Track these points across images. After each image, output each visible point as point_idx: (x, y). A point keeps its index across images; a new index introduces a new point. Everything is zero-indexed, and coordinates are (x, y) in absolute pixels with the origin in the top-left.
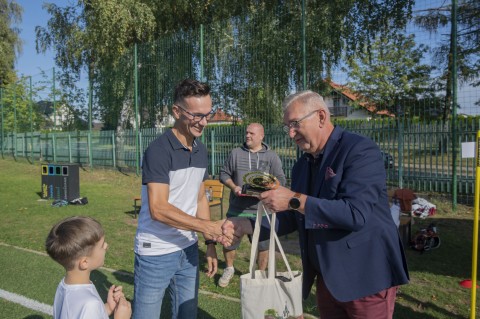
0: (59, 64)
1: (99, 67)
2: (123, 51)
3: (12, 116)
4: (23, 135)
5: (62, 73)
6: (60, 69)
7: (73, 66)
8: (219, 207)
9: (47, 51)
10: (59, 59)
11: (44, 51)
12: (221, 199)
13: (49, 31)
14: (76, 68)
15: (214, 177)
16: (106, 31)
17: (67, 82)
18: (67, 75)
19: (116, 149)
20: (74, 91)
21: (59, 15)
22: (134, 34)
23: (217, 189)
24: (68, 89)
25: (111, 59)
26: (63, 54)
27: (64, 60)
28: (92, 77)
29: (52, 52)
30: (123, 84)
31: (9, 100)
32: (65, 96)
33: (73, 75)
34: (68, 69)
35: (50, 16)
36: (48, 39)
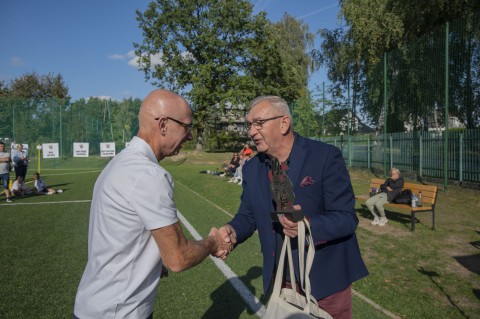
0: (330, 78)
2: (374, 61)
5: (334, 86)
6: (330, 83)
8: (431, 213)
10: (331, 75)
11: (318, 69)
12: (433, 206)
13: (322, 52)
15: (461, 184)
17: (338, 93)
18: (338, 87)
19: (371, 148)
20: (343, 102)
21: (330, 37)
24: (338, 99)
26: (334, 69)
27: (334, 75)
30: (378, 91)
31: (297, 111)
32: (336, 105)
33: (342, 87)
34: (338, 82)
35: (323, 39)
36: (322, 59)
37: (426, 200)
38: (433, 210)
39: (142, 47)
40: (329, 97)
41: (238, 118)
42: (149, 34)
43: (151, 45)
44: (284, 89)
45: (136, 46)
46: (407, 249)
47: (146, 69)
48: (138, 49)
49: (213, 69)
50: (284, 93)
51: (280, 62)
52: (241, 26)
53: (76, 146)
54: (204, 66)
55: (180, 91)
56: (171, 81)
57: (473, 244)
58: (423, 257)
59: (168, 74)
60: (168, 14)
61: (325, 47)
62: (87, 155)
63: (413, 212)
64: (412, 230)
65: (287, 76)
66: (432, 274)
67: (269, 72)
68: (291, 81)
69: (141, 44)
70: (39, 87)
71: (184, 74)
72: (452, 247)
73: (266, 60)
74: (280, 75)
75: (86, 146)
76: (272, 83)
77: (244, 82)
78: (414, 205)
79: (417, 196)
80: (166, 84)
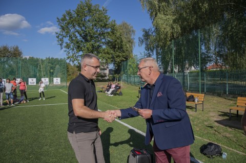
0: (146, 50)
1: (160, 50)
2: (168, 43)
3: (131, 70)
6: (146, 52)
10: (146, 48)
11: (141, 46)
12: (203, 102)
13: (143, 38)
14: (152, 51)
15: (205, 93)
16: (162, 37)
18: (149, 53)
21: (146, 32)
22: (173, 36)
23: (201, 97)
25: (165, 46)
26: (148, 46)
27: (148, 48)
28: (158, 54)
29: (144, 46)
33: (151, 53)
35: (143, 33)
36: (143, 41)
38: (203, 103)
39: (60, 34)
42: (63, 28)
43: (64, 33)
44: (124, 54)
45: (57, 33)
46: (198, 119)
47: (61, 44)
48: (57, 35)
49: (92, 45)
51: (122, 42)
52: (105, 26)
53: (30, 80)
54: (89, 43)
55: (77, 55)
56: (73, 49)
57: (220, 115)
59: (71, 47)
60: (72, 20)
61: (144, 36)
62: (35, 84)
63: (196, 104)
64: (196, 111)
65: (125, 48)
66: (211, 127)
67: (117, 46)
68: (126, 50)
69: (59, 33)
70: (9, 52)
71: (79, 47)
72: (213, 117)
73: (116, 41)
74: (122, 48)
75: (35, 80)
76: (119, 51)
77: (106, 51)
78: (196, 102)
80: (71, 51)
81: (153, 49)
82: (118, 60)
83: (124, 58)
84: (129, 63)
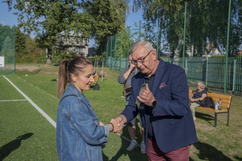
0: (145, 19)
3: (121, 49)
4: (125, 59)
5: (146, 23)
6: (144, 22)
7: (152, 20)
8: (227, 114)
9: (139, 11)
10: (145, 16)
11: (137, 11)
12: (228, 109)
14: (154, 21)
15: (233, 93)
17: (149, 29)
18: (148, 25)
20: (151, 34)
23: (225, 101)
24: (149, 33)
25: (173, 13)
26: (147, 12)
27: (148, 16)
28: (162, 26)
29: (141, 12)
31: (120, 40)
32: (147, 37)
33: (151, 25)
34: (150, 21)
36: (139, 4)
37: (224, 105)
38: (228, 112)
40: (143, 31)
41: (78, 42)
44: (110, 25)
47: (8, 2)
49: (61, 6)
50: (110, 27)
51: (108, 5)
54: (55, 4)
55: (36, 21)
56: (29, 12)
58: (232, 147)
59: (26, 8)
63: (216, 114)
64: (215, 126)
65: (112, 15)
67: (101, 12)
68: (115, 19)
71: (39, 8)
73: (99, 3)
74: (108, 14)
76: (103, 19)
77: (83, 18)
78: (216, 108)
79: (219, 102)
80: (25, 15)
81: (156, 17)
82: (101, 33)
83: (111, 31)
84: (117, 40)
